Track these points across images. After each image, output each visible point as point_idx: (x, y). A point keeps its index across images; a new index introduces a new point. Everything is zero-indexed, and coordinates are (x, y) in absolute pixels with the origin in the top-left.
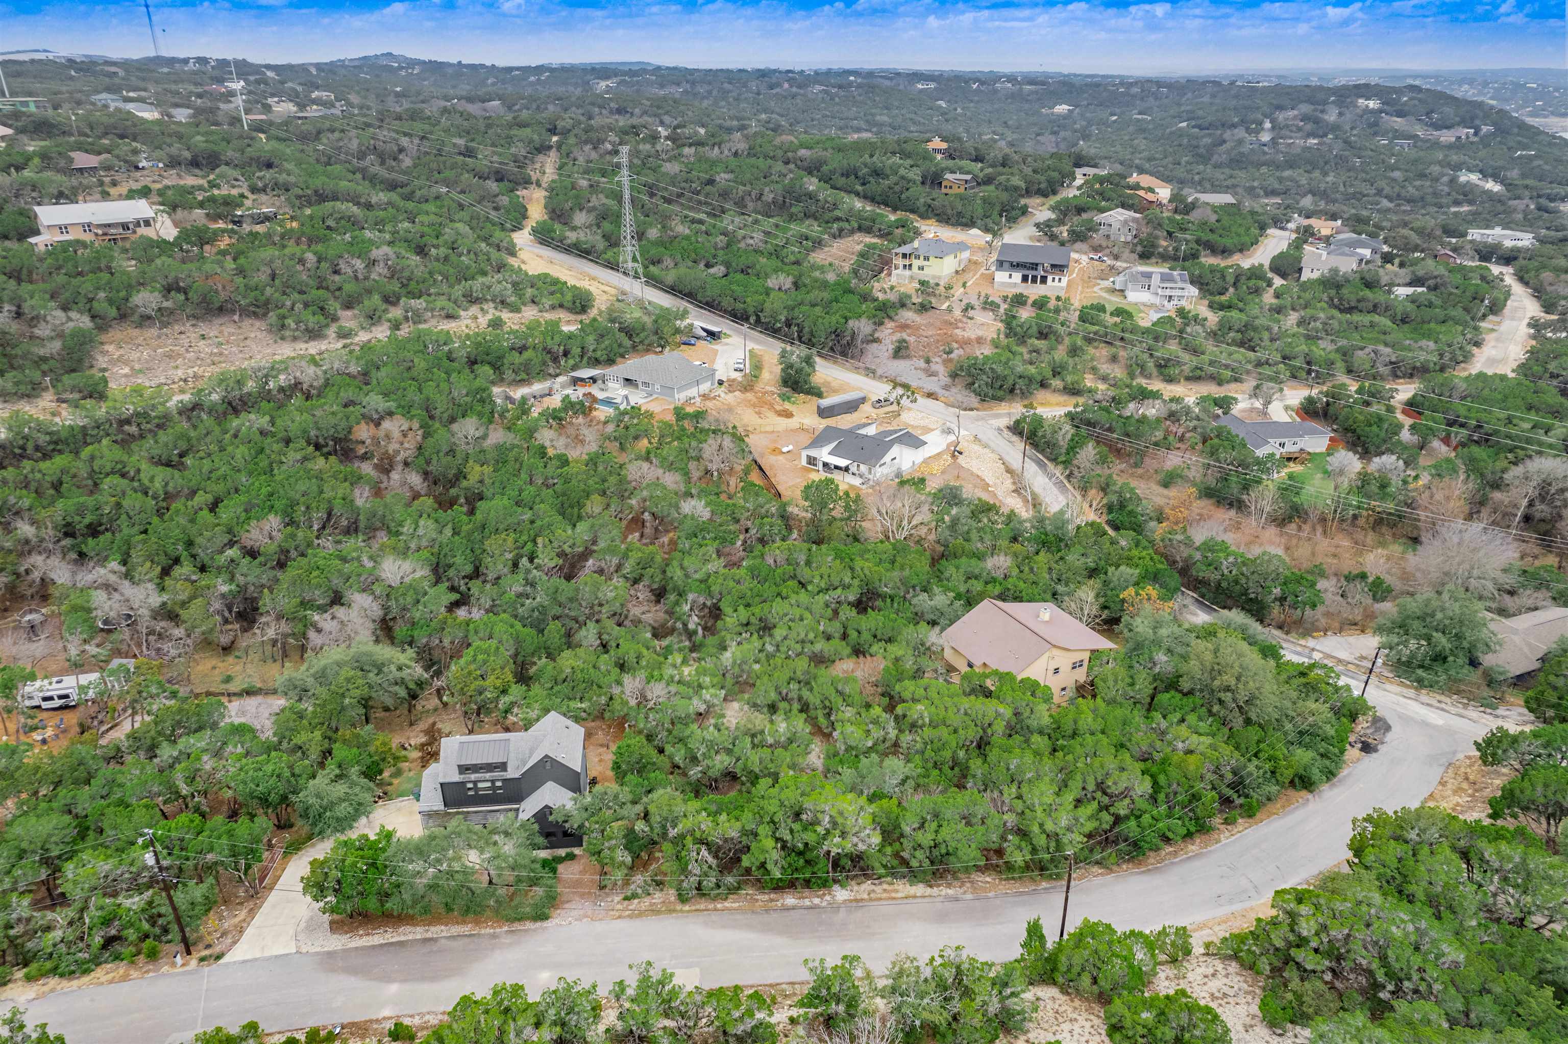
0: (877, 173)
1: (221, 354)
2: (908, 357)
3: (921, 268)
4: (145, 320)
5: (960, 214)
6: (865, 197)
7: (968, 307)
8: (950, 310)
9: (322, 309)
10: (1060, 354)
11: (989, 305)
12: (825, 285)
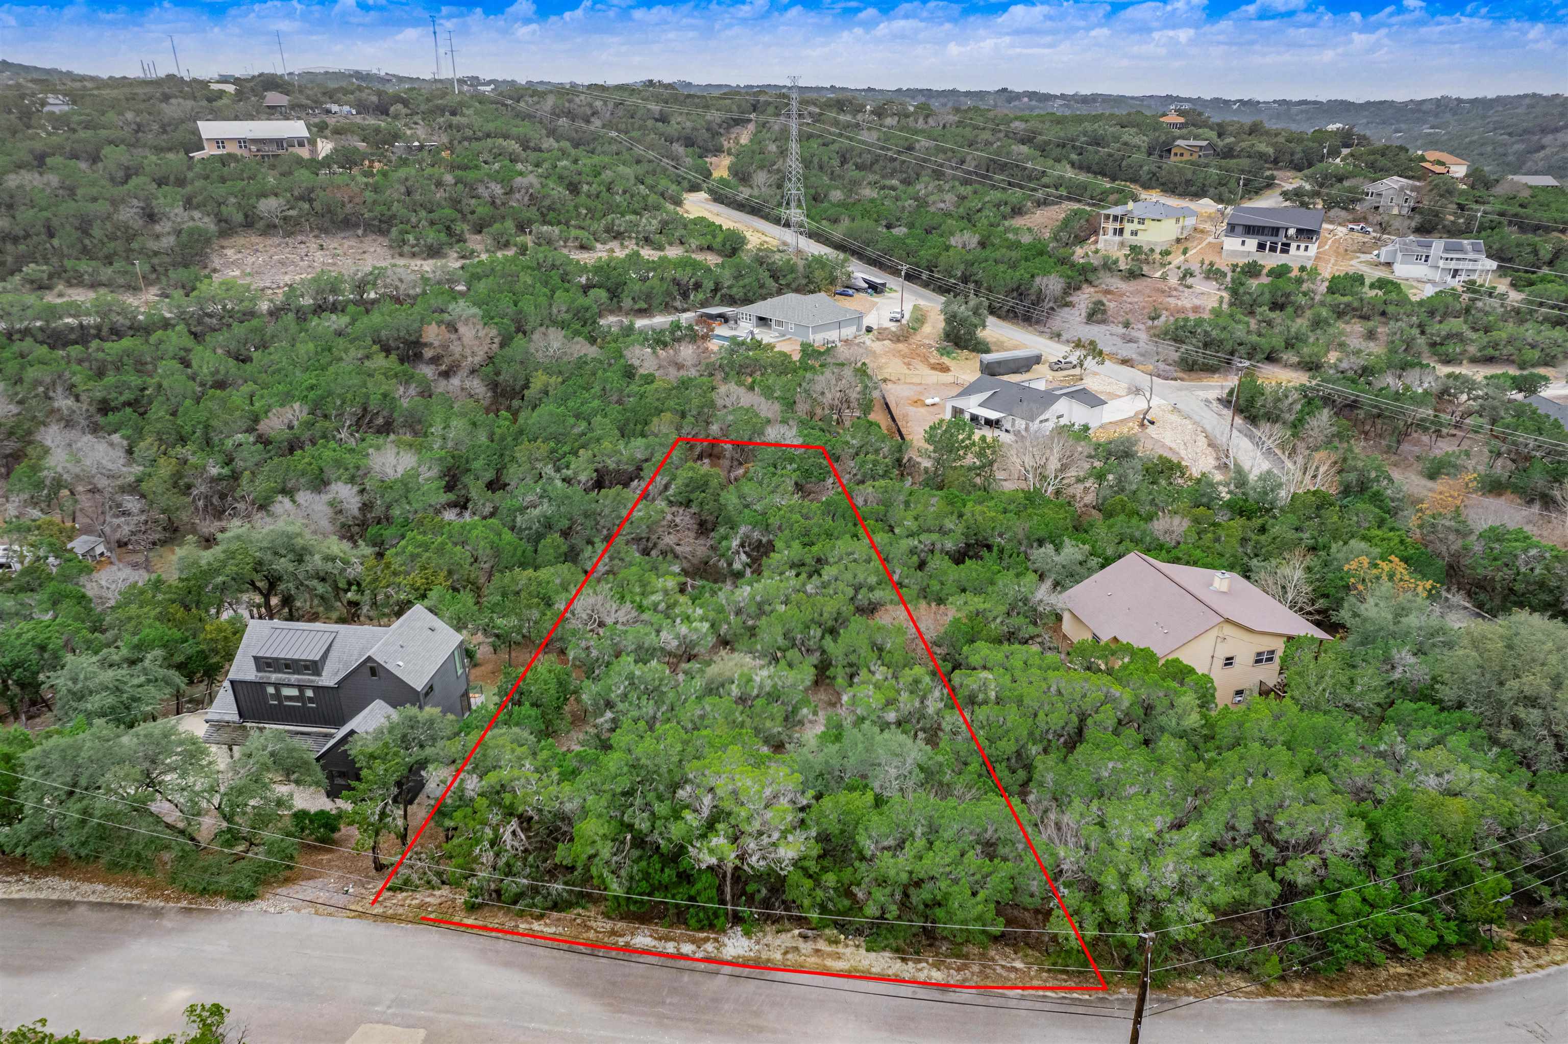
0: (1097, 142)
1: (334, 264)
2: (1103, 322)
3: (1134, 233)
4: (269, 229)
5: (1189, 183)
6: (1081, 168)
7: (1188, 273)
8: (1164, 278)
9: (448, 228)
10: (1301, 324)
11: (1212, 273)
12: (1017, 245)
